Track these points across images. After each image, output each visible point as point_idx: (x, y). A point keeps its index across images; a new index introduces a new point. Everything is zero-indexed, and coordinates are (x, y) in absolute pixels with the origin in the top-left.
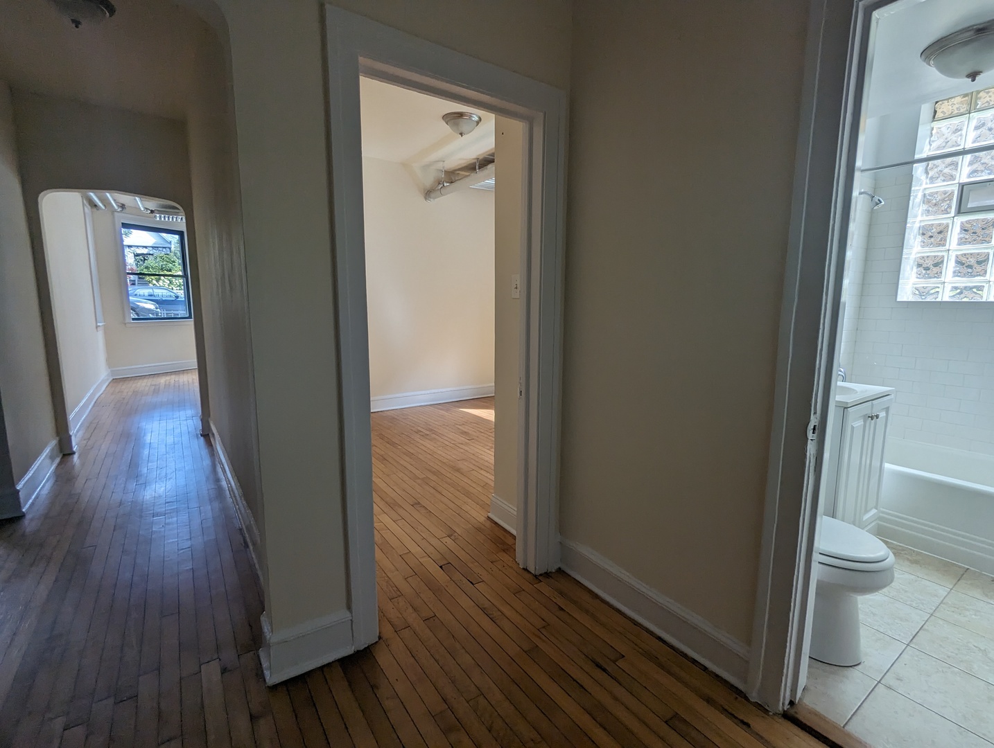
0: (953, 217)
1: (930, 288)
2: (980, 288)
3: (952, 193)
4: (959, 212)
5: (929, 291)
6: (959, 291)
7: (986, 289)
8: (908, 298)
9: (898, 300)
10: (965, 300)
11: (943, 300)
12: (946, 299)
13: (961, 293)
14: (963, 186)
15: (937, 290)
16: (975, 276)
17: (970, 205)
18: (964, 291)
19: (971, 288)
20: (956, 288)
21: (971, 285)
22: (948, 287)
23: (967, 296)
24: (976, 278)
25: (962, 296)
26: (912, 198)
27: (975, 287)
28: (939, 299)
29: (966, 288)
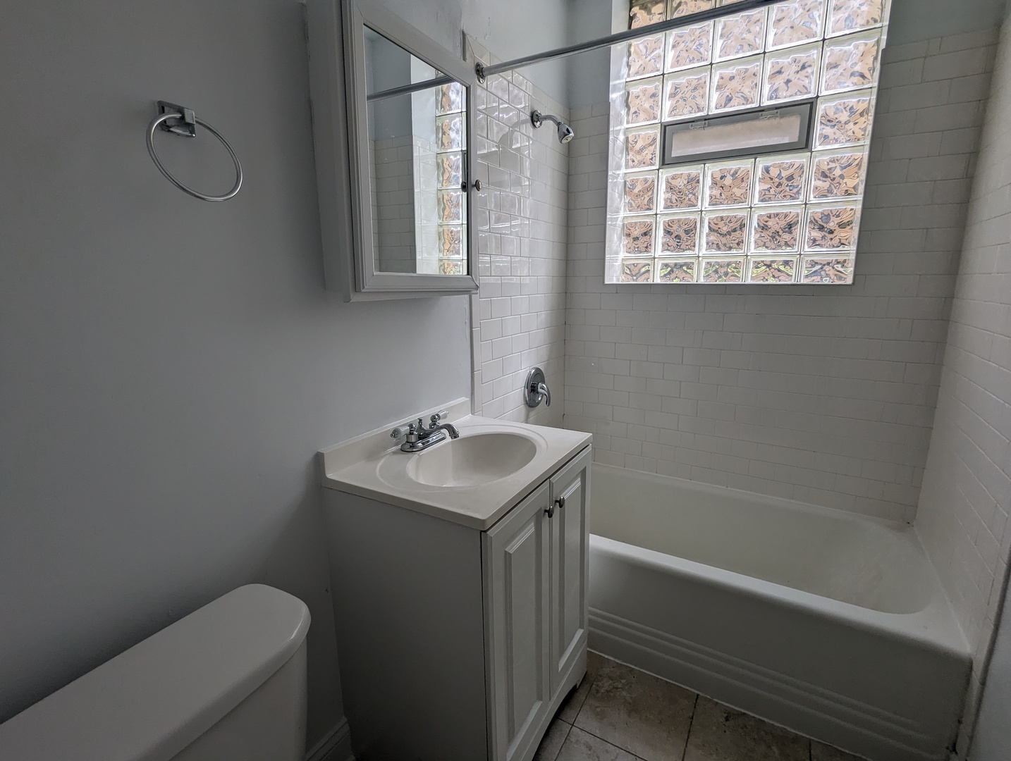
0: (658, 170)
1: (639, 266)
2: (689, 266)
3: (656, 134)
4: (664, 163)
5: (640, 270)
6: (669, 269)
7: (695, 267)
8: (618, 280)
9: (606, 283)
10: (676, 281)
11: (655, 282)
12: (658, 281)
13: (672, 271)
14: (665, 127)
15: (647, 268)
16: (684, 250)
17: (674, 155)
18: (675, 270)
19: (681, 266)
20: (667, 265)
21: (681, 261)
22: (659, 264)
23: (678, 275)
24: (686, 252)
25: (673, 275)
26: (611, 137)
27: (685, 264)
28: (650, 282)
29: (676, 264)
